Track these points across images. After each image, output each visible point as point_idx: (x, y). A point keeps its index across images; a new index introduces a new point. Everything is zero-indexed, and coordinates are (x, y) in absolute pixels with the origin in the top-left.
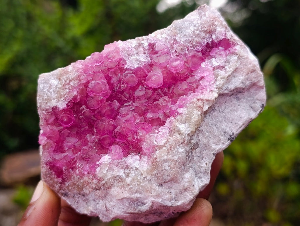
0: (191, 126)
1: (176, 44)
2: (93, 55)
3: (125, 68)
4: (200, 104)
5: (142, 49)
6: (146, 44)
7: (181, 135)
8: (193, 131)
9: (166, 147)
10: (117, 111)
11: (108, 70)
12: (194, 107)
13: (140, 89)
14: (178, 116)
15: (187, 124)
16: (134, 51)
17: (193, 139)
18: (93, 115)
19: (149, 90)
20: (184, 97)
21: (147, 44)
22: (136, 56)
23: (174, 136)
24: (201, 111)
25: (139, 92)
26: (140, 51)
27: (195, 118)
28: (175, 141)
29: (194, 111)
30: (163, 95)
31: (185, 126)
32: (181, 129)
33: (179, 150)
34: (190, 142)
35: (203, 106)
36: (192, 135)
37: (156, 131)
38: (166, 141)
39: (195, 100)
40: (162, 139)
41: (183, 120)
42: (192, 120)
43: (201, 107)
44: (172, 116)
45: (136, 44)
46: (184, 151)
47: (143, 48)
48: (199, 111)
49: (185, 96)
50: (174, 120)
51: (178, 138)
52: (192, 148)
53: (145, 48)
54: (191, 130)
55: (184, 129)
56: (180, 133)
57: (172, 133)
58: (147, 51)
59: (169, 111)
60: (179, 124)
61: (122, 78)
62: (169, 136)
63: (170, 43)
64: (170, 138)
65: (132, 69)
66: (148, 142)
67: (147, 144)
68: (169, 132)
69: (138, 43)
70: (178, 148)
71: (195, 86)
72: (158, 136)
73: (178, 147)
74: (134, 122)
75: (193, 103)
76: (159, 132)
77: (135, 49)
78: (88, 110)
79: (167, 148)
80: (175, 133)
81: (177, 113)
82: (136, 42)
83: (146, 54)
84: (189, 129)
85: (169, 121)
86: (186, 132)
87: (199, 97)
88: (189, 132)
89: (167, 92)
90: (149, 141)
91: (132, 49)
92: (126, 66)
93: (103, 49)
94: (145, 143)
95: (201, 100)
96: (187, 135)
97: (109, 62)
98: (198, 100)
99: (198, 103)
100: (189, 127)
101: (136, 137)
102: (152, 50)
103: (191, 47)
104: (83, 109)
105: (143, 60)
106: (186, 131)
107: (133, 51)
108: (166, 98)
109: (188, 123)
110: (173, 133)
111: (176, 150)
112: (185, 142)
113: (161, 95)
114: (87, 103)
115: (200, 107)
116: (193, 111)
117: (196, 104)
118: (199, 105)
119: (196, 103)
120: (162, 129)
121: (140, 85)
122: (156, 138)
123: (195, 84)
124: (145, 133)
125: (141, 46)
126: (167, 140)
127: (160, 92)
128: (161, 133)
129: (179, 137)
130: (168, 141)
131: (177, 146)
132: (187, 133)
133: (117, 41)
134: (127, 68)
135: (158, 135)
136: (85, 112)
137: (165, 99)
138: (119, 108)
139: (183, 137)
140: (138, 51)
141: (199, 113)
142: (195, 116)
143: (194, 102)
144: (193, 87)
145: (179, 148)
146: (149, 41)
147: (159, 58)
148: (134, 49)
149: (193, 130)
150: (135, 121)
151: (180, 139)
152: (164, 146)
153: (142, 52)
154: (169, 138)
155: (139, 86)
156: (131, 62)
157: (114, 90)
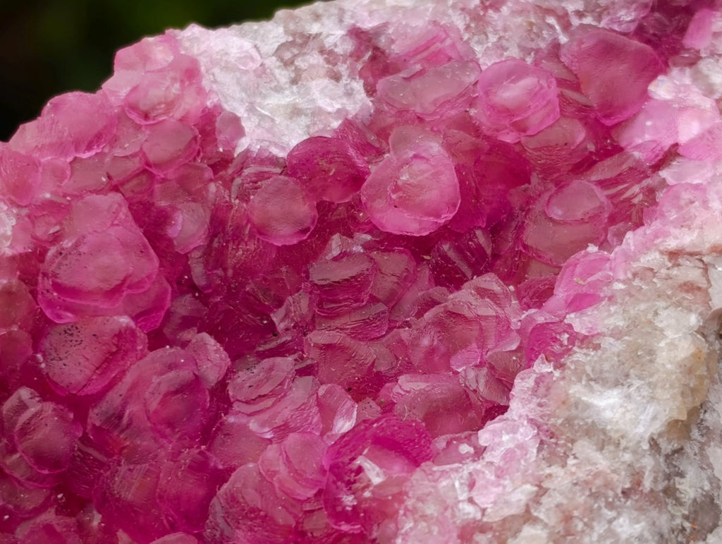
0: (659, 391)
1: (497, 10)
2: (55, 106)
3: (239, 150)
4: (689, 272)
5: (315, 59)
6: (334, 34)
7: (612, 448)
8: (677, 421)
9: (536, 520)
10: (220, 391)
11: (147, 170)
12: (660, 295)
13: (336, 253)
14: (575, 349)
15: (637, 383)
16: (277, 72)
17: (681, 475)
18: (80, 434)
19: (388, 250)
20: (588, 254)
21: (340, 32)
22: (287, 92)
23: (571, 461)
24: (701, 309)
25: (335, 265)
26: (312, 66)
27: (672, 345)
28: (586, 482)
29: (663, 314)
30: (469, 273)
31: (628, 397)
32: (608, 414)
33: (619, 530)
34: (670, 492)
35: (709, 281)
36: (675, 452)
37: (465, 448)
38: (535, 489)
39: (652, 258)
40: (507, 482)
41: (606, 366)
42: (659, 361)
43: (699, 289)
44: (542, 355)
45: (283, 40)
46: (647, 534)
47: (322, 52)
48: (691, 311)
49: (592, 249)
50: (557, 374)
51: (600, 467)
52: (687, 525)
53: (331, 53)
54: (664, 418)
55: (624, 414)
56: (603, 438)
57: (556, 444)
58: (344, 62)
59: (514, 347)
60: (592, 390)
61: (230, 207)
62: (544, 464)
63: (463, 9)
64: (555, 470)
65: (277, 158)
66: (428, 512)
67: (424, 524)
68: (542, 442)
69: (294, 35)
70: (610, 522)
71: (641, 197)
72: (477, 472)
73: (610, 514)
74: (322, 434)
75: (649, 274)
76: (479, 452)
77: (278, 64)
78: (49, 407)
79: (546, 526)
80: (573, 441)
81: (566, 336)
82: (281, 30)
83: (344, 80)
84: (651, 410)
85: (530, 383)
86: (640, 430)
87: (672, 244)
88: (657, 427)
89: (489, 251)
90: (431, 509)
91: (262, 65)
92: (243, 145)
93: (107, 71)
94: (409, 525)
95: (691, 254)
96: (646, 446)
97: (148, 132)
98: (674, 255)
99: (675, 272)
100: (652, 399)
101: (348, 500)
102: (373, 58)
103: (580, 14)
104: (23, 407)
105: (331, 105)
106: (636, 422)
107: (272, 74)
108: (490, 281)
109: (640, 378)
110: (565, 445)
111: (600, 528)
112: (639, 483)
113: (457, 270)
114: (43, 366)
115: (689, 287)
116: (656, 314)
117: (669, 277)
118: (682, 279)
119: (663, 271)
120: (496, 433)
121: (332, 233)
122: (472, 485)
123: (636, 189)
124: (398, 468)
125: (311, 44)
126: (540, 486)
127: (452, 254)
128: (494, 457)
129: (602, 462)
130: (542, 491)
131: (600, 508)
132: (647, 436)
133: (182, 25)
134: (248, 151)
135: (478, 466)
136: (31, 419)
137: (484, 285)
138: (230, 372)
139: (627, 457)
140: (297, 70)
141: (694, 320)
142: (670, 334)
143: (652, 270)
144: (629, 199)
145: (615, 519)
146: (349, 21)
147: (417, 84)
148: (272, 62)
149: (676, 416)
150: (327, 427)
151: (614, 471)
152: (527, 517)
153: (322, 72)
154: (548, 471)
155: (326, 241)
156: (267, 125)
157: (190, 279)
